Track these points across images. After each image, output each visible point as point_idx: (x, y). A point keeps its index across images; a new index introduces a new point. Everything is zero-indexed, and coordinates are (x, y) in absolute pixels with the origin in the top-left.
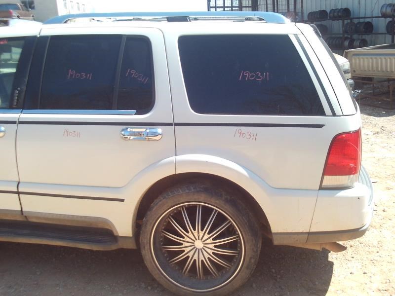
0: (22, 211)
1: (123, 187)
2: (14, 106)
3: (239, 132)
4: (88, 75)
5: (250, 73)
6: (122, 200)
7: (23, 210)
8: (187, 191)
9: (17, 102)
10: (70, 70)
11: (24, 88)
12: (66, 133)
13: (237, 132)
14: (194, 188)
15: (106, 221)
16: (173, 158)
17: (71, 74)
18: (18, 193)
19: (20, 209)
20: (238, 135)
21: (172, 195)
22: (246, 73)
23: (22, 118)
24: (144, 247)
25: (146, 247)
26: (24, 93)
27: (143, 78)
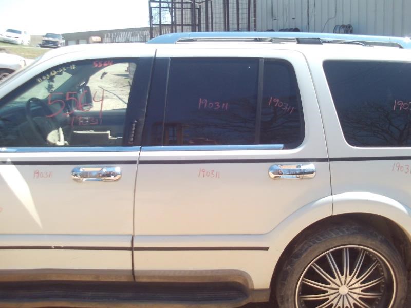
0: (133, 270)
1: (268, 233)
2: (130, 143)
3: (398, 165)
4: (224, 104)
5: (404, 103)
6: (267, 249)
7: (135, 269)
8: (341, 234)
9: (133, 138)
10: (201, 99)
11: (143, 120)
12: (202, 174)
13: (395, 166)
14: (347, 230)
15: (241, 274)
16: (329, 198)
17: (201, 104)
18: (132, 249)
19: (131, 269)
20: (396, 169)
21: (324, 239)
22: (400, 103)
23: (143, 157)
24: (288, 300)
25: (290, 300)
26: (142, 127)
27: (288, 107)
